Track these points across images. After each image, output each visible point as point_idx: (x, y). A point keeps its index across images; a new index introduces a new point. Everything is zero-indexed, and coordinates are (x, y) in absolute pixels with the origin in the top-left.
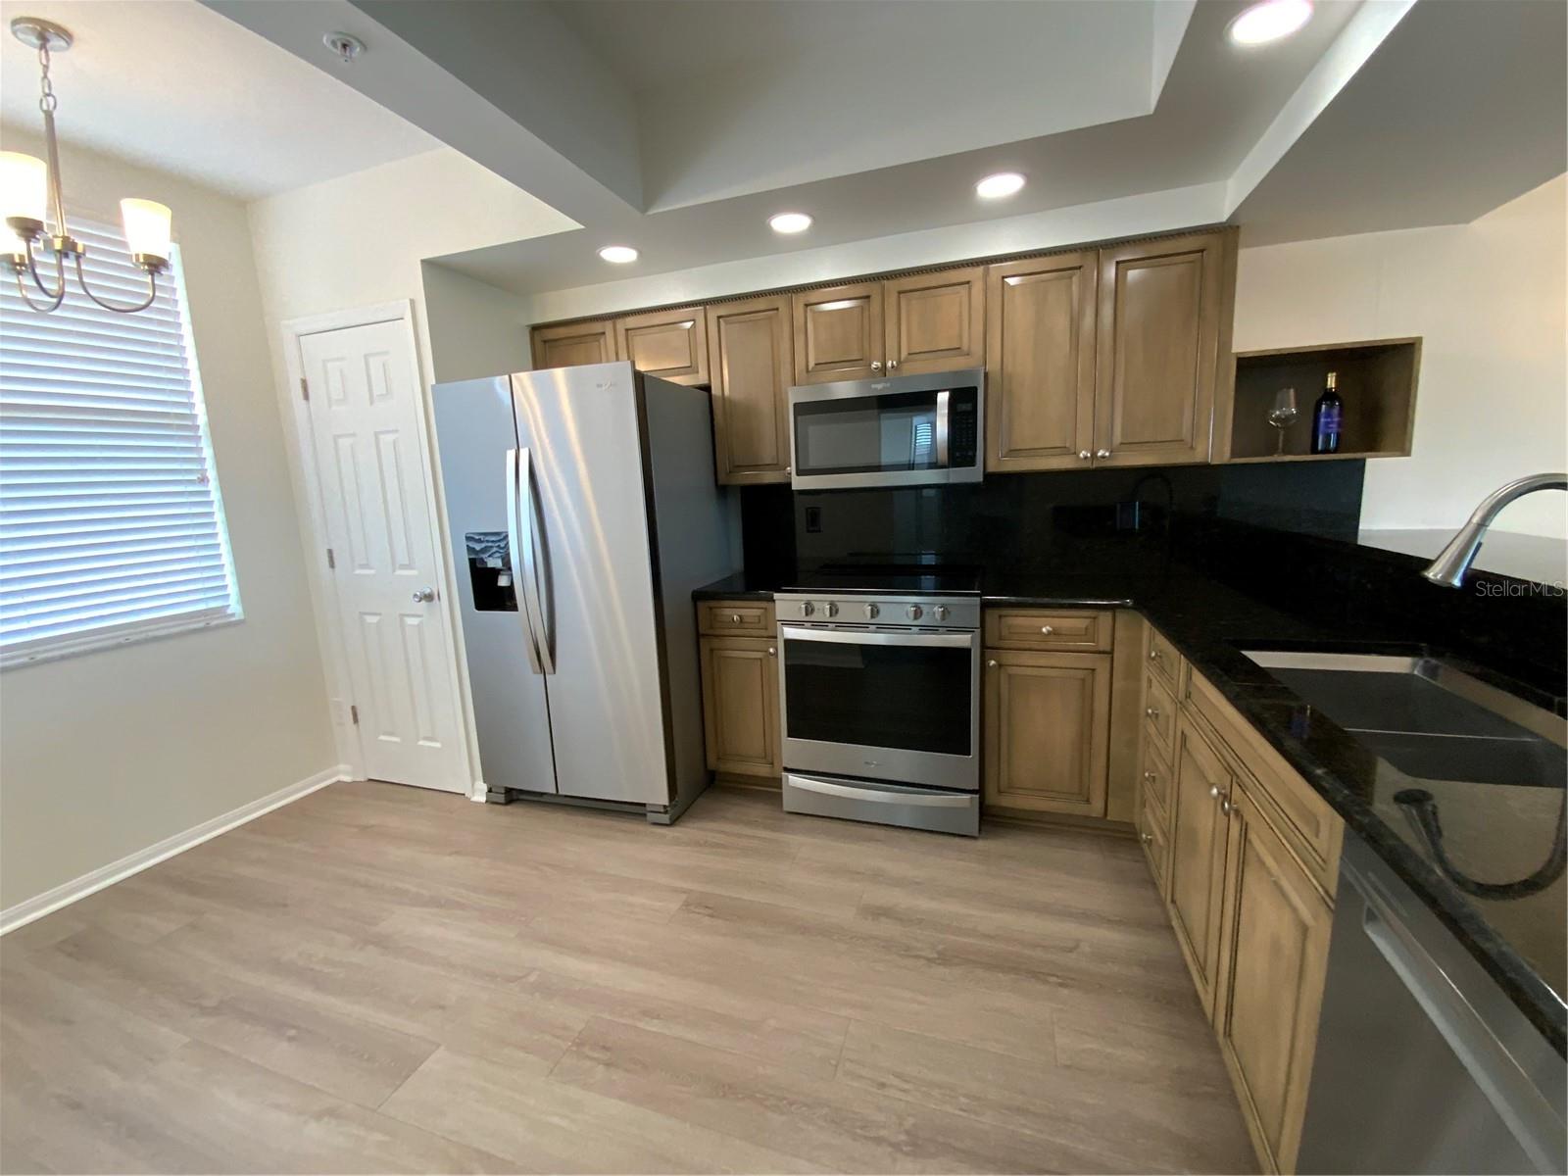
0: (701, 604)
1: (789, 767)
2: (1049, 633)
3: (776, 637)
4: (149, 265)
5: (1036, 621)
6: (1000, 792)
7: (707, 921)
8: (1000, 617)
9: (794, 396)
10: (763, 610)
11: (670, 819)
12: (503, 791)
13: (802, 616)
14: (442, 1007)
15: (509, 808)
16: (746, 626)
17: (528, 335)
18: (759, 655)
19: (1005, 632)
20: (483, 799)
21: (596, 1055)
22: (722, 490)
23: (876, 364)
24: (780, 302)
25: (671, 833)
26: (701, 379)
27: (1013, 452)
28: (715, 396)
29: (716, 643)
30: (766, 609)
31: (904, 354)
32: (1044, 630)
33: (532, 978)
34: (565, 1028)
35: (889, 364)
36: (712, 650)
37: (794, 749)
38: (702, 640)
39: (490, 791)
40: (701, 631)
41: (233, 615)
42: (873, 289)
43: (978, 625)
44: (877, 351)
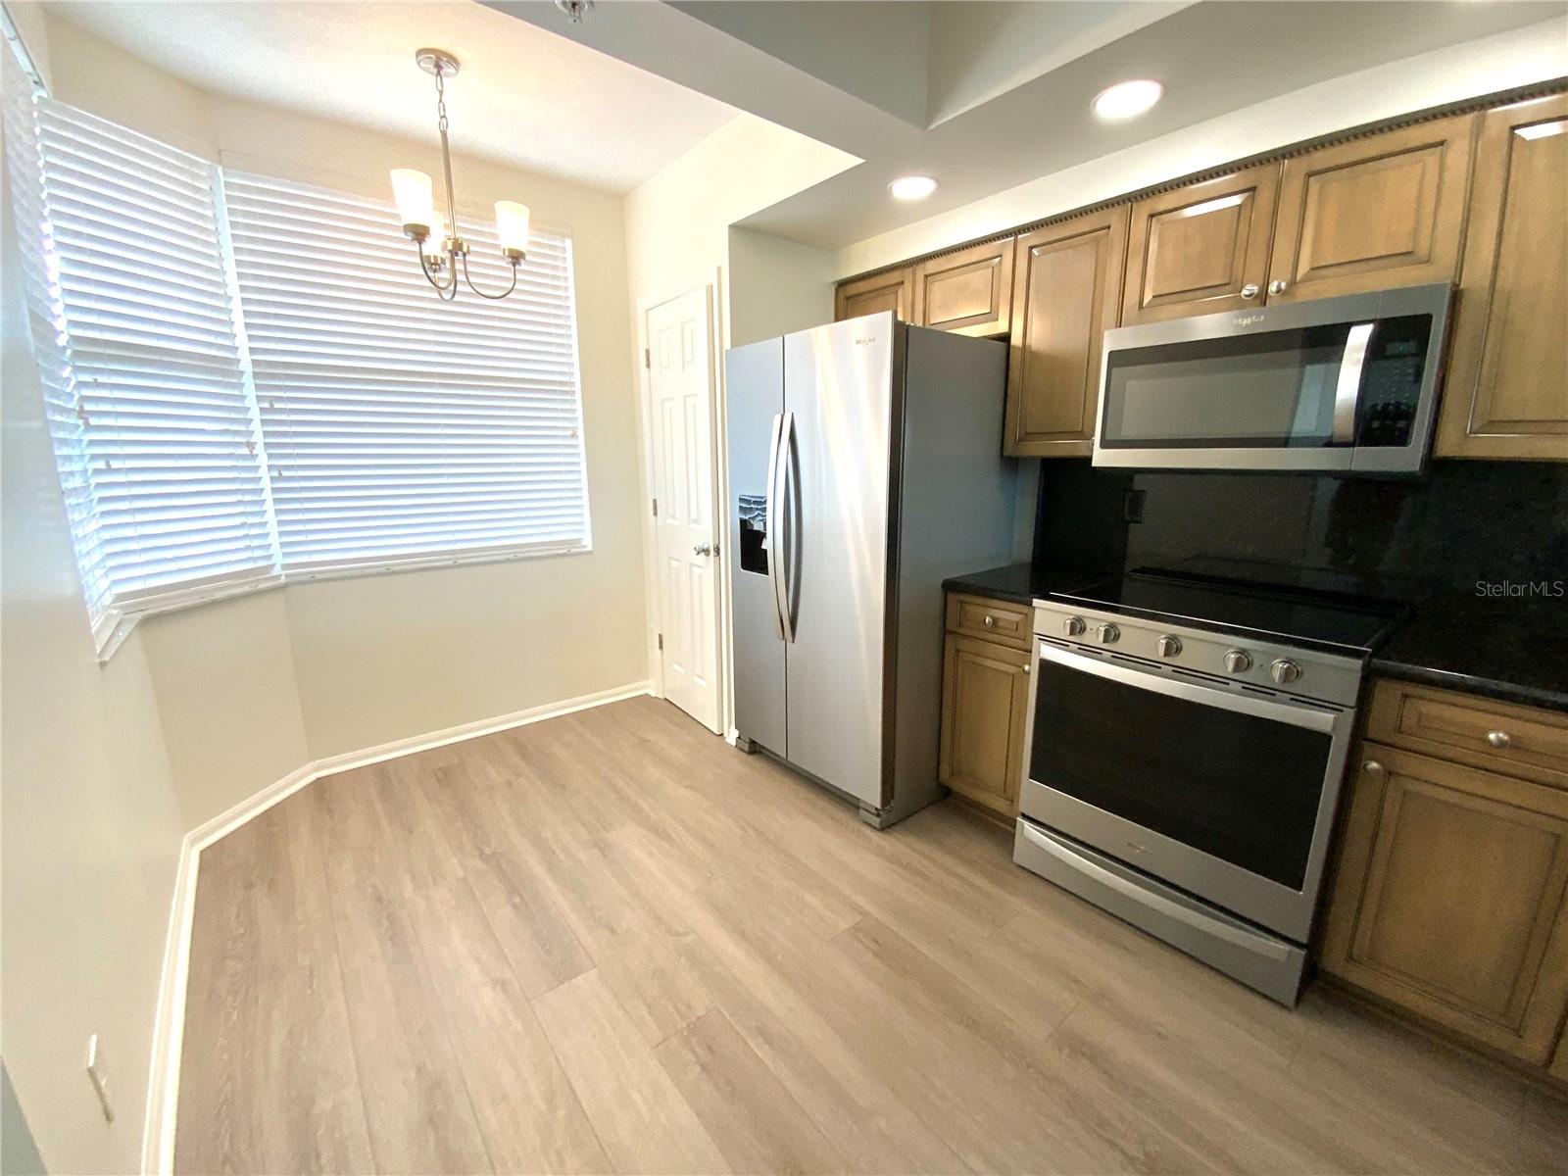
0: (950, 596)
1: (1027, 813)
2: (1501, 744)
3: (1031, 652)
4: (513, 257)
5: (1481, 719)
6: (1350, 958)
7: (869, 957)
8: (1406, 696)
9: (1112, 341)
10: (1022, 616)
11: (881, 822)
12: (748, 740)
13: (1065, 634)
14: (613, 932)
15: (750, 758)
16: (1000, 631)
17: (833, 290)
18: (1012, 669)
19: (1410, 721)
20: (734, 744)
21: (698, 1049)
22: (1011, 463)
23: (1250, 289)
24: (1115, 217)
25: (876, 838)
26: (1001, 327)
27: (1493, 425)
28: (1014, 347)
29: (964, 644)
30: (1026, 615)
31: (1304, 268)
32: (1492, 736)
33: (688, 939)
34: (689, 1007)
35: (1273, 288)
36: (958, 651)
37: (1035, 795)
38: (949, 638)
39: (739, 738)
40: (949, 627)
41: (585, 547)
42: (1265, 176)
43: (1352, 701)
44: (1256, 267)
